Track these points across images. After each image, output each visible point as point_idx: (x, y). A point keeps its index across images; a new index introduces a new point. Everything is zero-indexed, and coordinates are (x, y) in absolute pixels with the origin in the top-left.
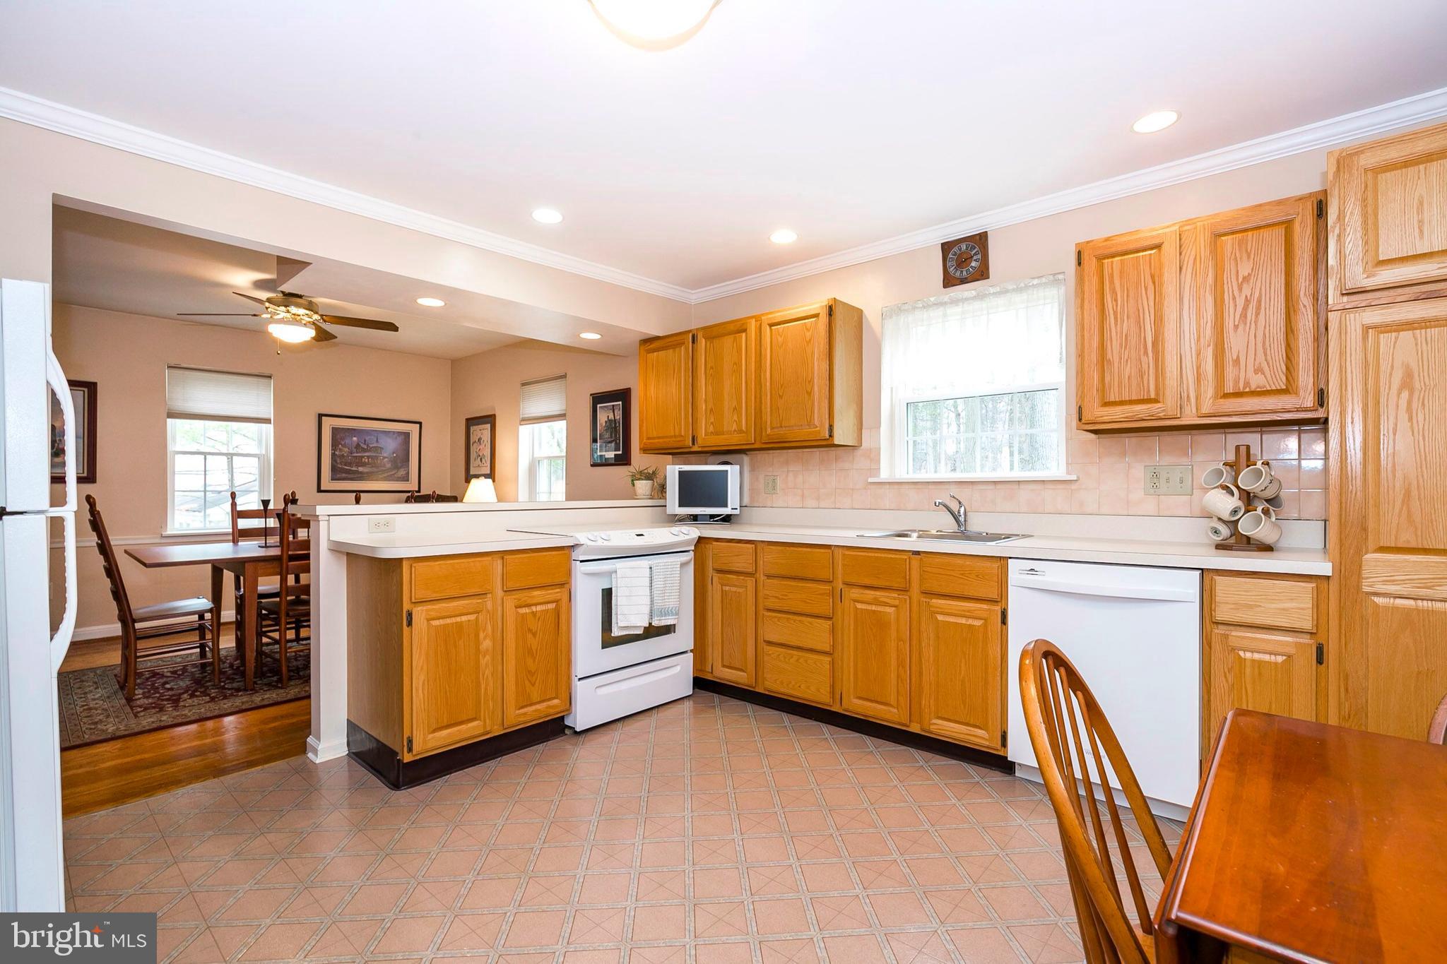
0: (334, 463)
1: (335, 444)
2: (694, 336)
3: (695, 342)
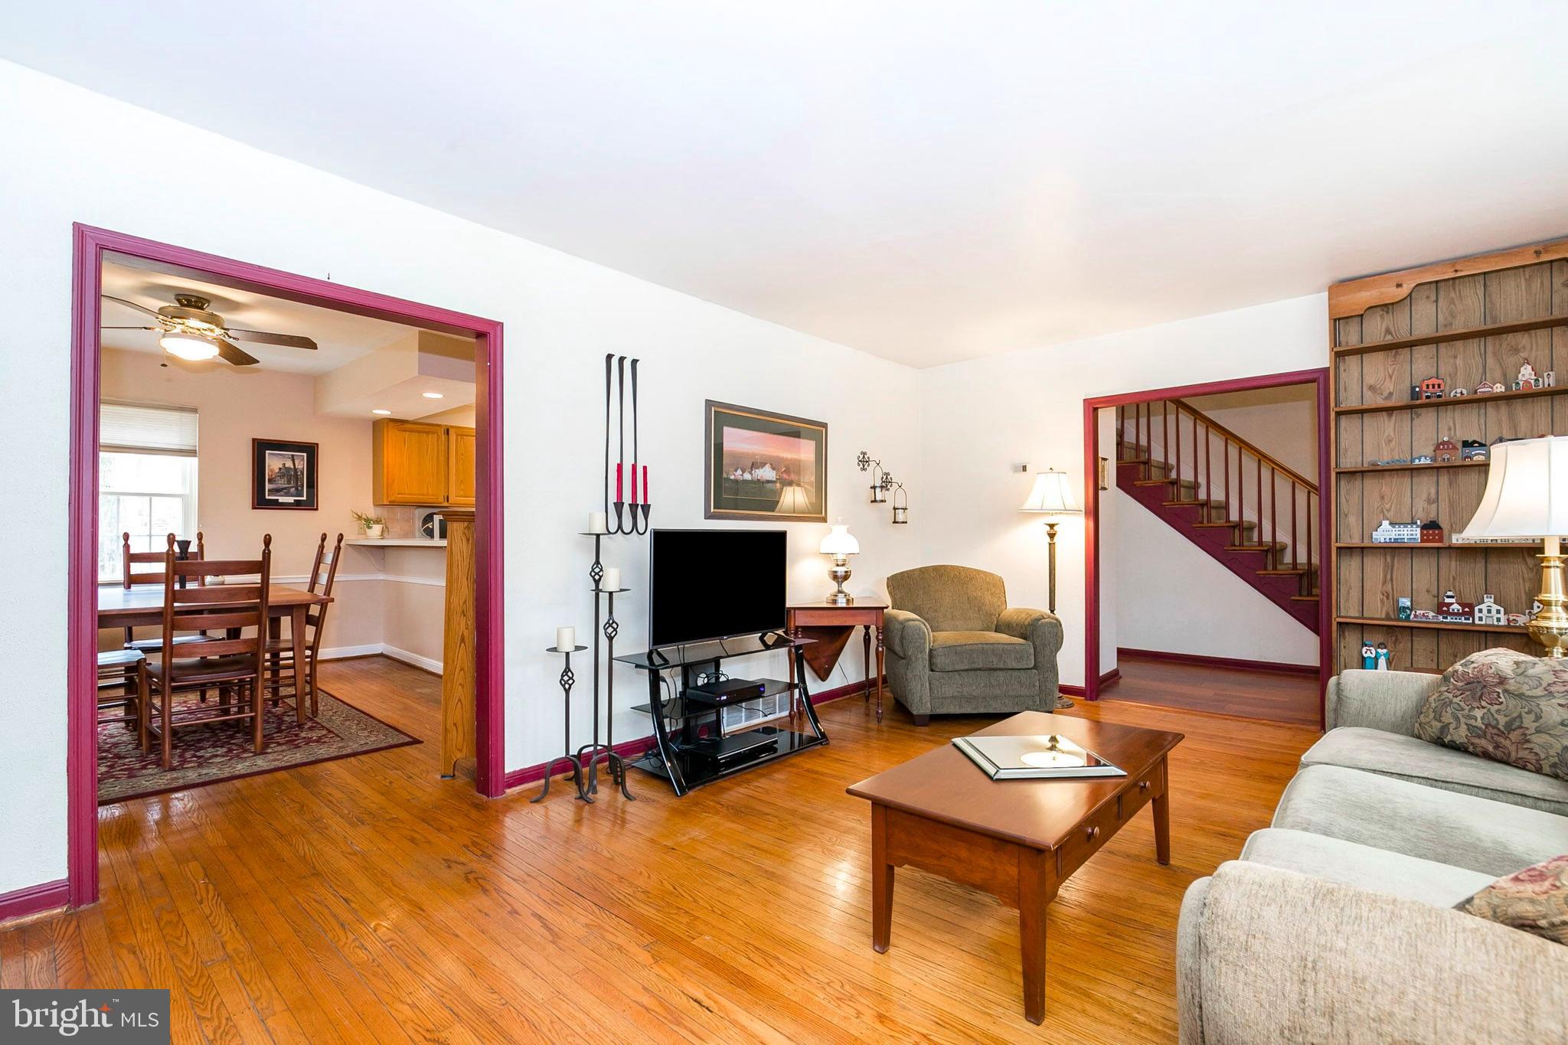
2: (448, 430)
3: (448, 434)
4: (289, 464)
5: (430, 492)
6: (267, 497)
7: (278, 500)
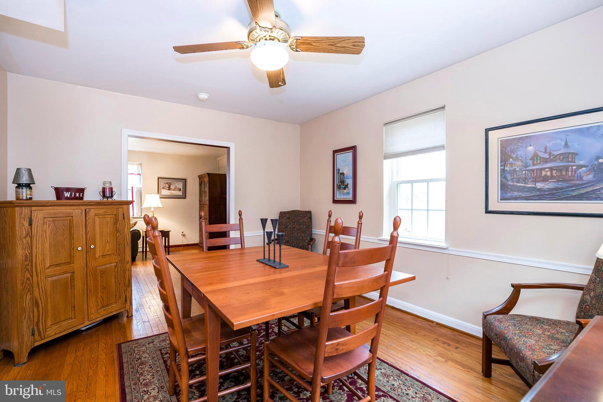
0: (504, 180)
1: (504, 159)
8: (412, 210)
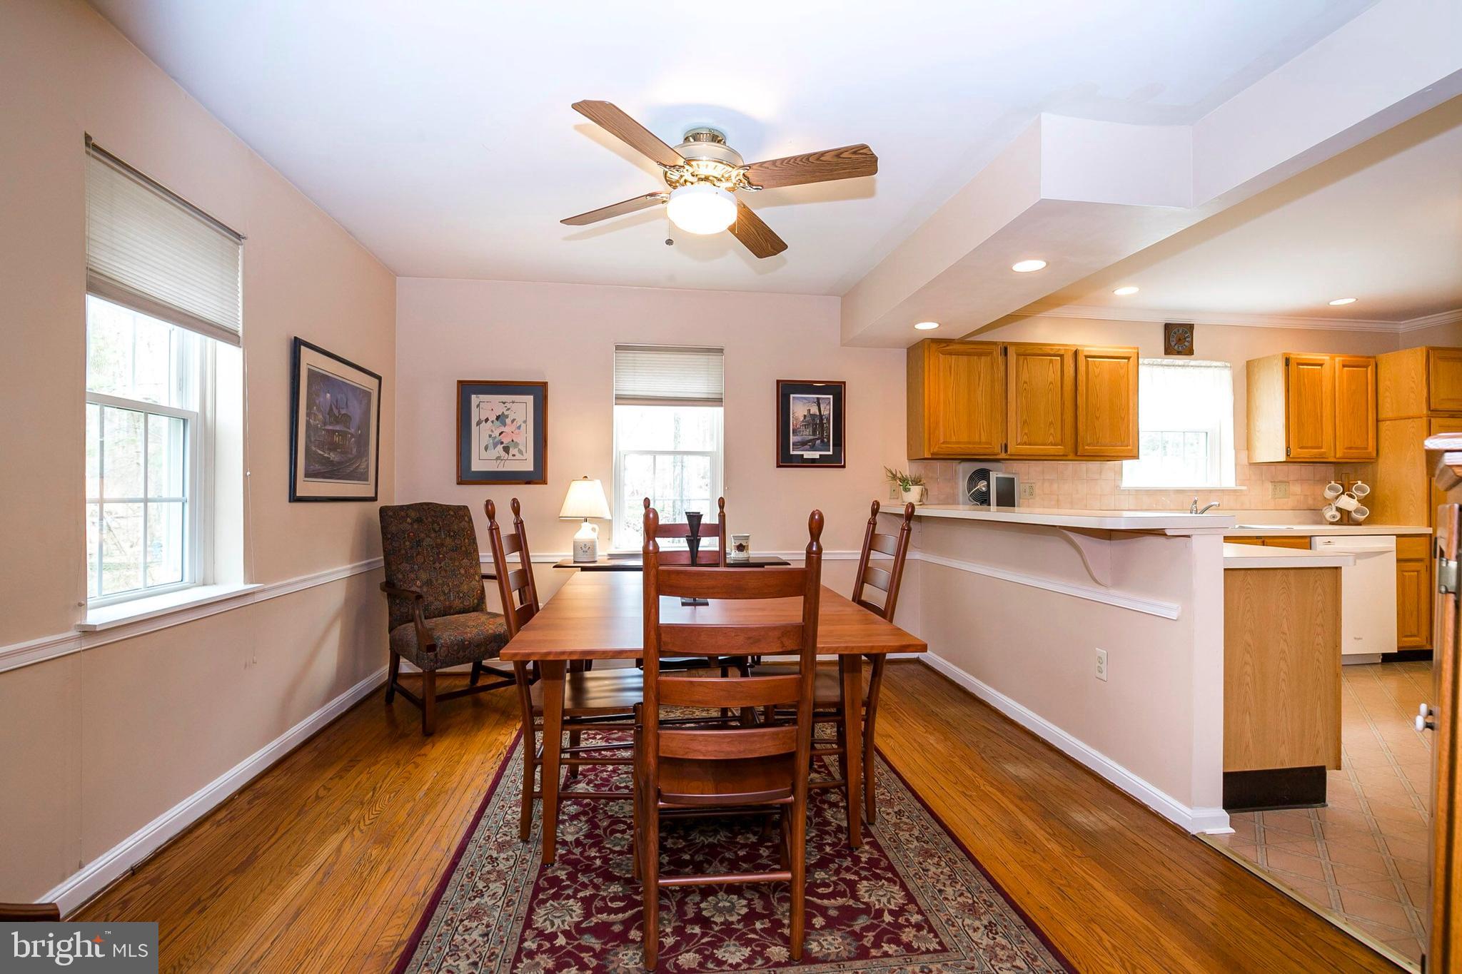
2: (1006, 349)
3: (1006, 354)
4: (814, 410)
5: (983, 439)
6: (791, 453)
7: (803, 455)
8: (146, 501)
